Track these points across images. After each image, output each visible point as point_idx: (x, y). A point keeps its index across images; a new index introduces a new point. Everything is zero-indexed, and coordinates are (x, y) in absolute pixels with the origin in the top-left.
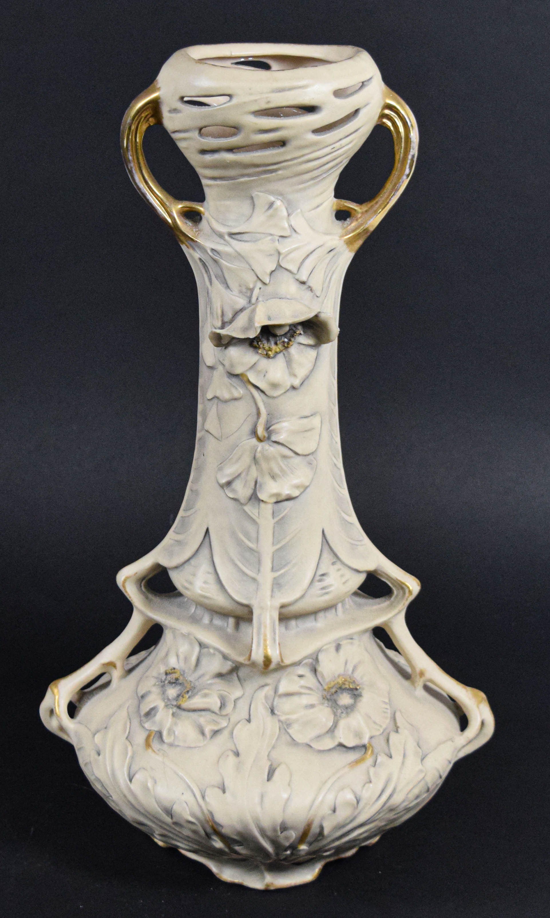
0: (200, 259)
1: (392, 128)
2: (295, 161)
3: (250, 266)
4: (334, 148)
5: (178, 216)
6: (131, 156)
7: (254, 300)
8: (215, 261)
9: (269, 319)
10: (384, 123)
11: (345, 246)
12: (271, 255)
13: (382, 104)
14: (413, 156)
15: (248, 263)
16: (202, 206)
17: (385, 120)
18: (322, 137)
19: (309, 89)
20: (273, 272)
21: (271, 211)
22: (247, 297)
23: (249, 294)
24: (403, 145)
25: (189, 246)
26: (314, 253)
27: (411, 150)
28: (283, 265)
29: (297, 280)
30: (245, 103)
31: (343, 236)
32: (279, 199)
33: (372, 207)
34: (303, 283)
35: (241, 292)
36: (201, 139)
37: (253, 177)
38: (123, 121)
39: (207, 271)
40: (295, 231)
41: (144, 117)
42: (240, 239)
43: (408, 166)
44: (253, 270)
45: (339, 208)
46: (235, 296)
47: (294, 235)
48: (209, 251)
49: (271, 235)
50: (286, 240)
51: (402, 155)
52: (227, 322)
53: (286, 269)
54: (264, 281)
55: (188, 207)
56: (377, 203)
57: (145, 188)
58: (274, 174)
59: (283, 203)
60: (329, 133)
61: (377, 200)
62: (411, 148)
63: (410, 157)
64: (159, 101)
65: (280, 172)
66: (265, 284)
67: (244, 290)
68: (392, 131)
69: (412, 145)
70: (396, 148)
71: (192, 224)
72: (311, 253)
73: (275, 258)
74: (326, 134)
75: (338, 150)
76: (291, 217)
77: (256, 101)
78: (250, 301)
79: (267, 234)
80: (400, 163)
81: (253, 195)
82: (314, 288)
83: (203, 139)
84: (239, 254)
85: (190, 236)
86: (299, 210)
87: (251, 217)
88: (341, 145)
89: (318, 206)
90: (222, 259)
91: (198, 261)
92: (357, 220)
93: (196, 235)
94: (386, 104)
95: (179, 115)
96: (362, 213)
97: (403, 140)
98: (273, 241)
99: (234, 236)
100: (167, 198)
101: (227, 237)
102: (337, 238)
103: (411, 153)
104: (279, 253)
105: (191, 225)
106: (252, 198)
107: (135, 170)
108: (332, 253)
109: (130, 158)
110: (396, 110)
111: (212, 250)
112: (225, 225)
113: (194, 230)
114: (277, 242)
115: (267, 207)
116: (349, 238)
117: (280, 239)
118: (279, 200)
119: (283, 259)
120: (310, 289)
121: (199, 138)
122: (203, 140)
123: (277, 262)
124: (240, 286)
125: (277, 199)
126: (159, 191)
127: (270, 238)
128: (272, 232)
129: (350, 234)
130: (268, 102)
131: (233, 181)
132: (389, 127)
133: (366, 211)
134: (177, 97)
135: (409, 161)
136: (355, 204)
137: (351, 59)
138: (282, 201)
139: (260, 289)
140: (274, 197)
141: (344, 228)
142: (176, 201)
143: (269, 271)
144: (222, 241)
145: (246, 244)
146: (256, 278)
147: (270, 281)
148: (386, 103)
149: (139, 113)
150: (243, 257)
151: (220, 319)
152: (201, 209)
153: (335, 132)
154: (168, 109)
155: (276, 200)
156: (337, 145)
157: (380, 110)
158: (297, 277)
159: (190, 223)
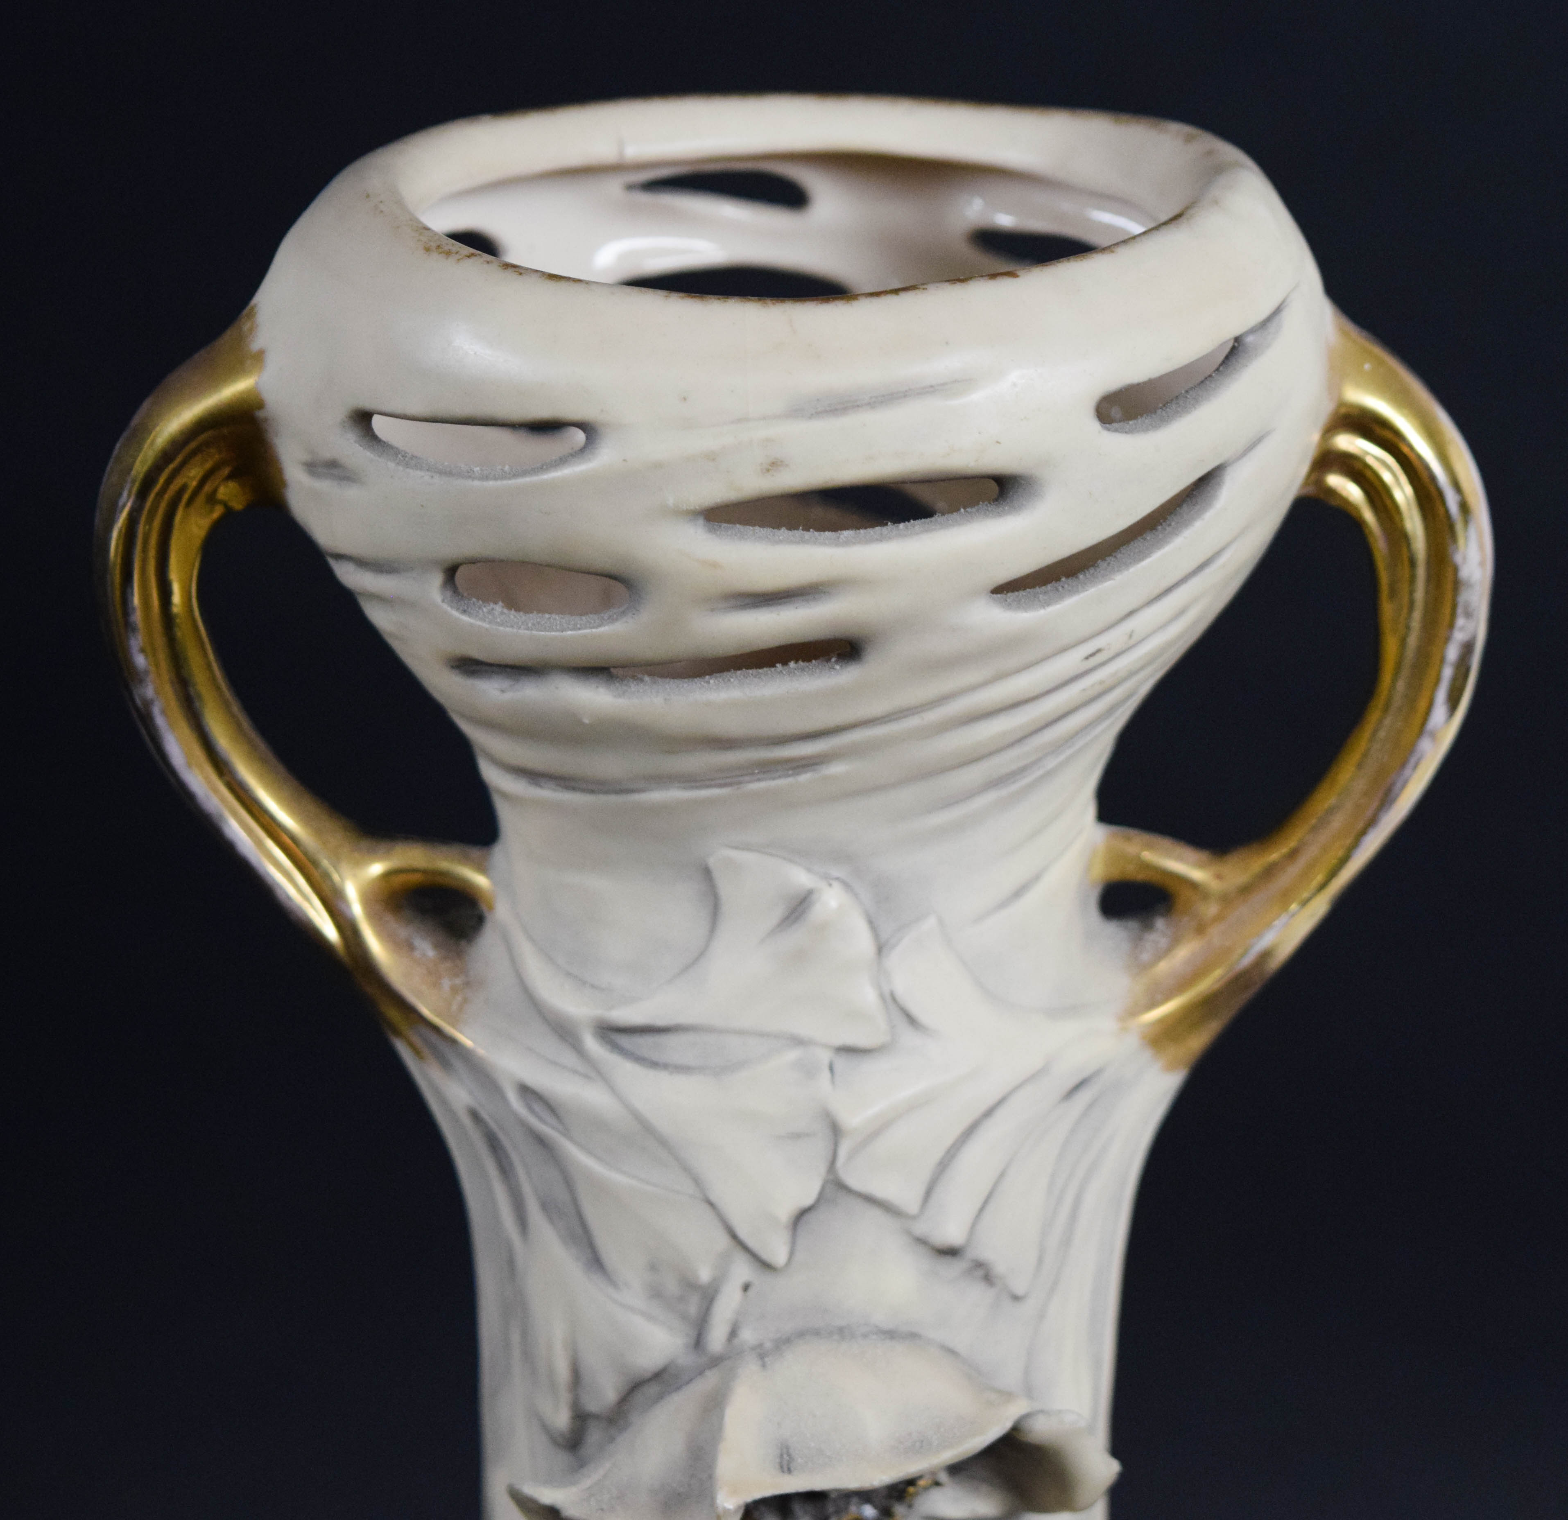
0: (475, 1115)
1: (1368, 516)
2: (913, 722)
3: (697, 1181)
4: (1099, 651)
5: (373, 916)
6: (142, 650)
7: (717, 1338)
8: (541, 1141)
9: (786, 1465)
10: (1332, 492)
11: (1147, 1055)
12: (797, 1136)
13: (1326, 410)
14: (1468, 648)
15: (687, 1169)
16: (482, 869)
17: (1336, 481)
18: (1042, 613)
19: (977, 396)
20: (801, 1216)
21: (796, 937)
22: (684, 1317)
23: (693, 1308)
24: (1420, 594)
25: (426, 1051)
26: (1000, 1115)
27: (1460, 621)
28: (853, 1181)
29: (921, 1242)
30: (658, 466)
31: (1134, 1011)
32: (837, 879)
33: (1269, 872)
34: (950, 1252)
35: (656, 1293)
36: (456, 614)
37: (708, 787)
38: (103, 488)
39: (505, 1170)
40: (912, 1020)
41: (199, 477)
42: (655, 1057)
43: (1441, 695)
44: (711, 1204)
45: (1116, 874)
46: (632, 1309)
47: (908, 1037)
48: (512, 1096)
49: (798, 1041)
50: (869, 1067)
51: (1413, 641)
52: (597, 1417)
53: (870, 1200)
54: (765, 1256)
55: (414, 870)
56: (1293, 854)
57: (216, 791)
58: (805, 778)
59: (856, 895)
60: (1073, 592)
61: (1292, 843)
62: (1460, 610)
63: (1452, 653)
64: (260, 414)
65: (836, 769)
66: (766, 1266)
67: (672, 1287)
68: (1371, 532)
69: (1465, 597)
70: (1387, 609)
71: (436, 946)
72: (989, 1113)
73: (819, 1148)
74: (1061, 598)
75: (1118, 655)
76: (893, 960)
77: (711, 457)
78: (698, 1342)
79: (776, 1036)
80: (1405, 672)
81: (712, 862)
82: (1000, 1267)
83: (464, 612)
84: (647, 1128)
85: (426, 1012)
86: (931, 922)
87: (702, 954)
88: (1131, 636)
89: (1019, 893)
90: (571, 1139)
91: (467, 1121)
92: (1201, 929)
93: (454, 1007)
94: (1343, 410)
95: (352, 492)
96: (1226, 900)
97: (1421, 572)
98: (808, 1071)
99: (624, 1041)
100: (318, 832)
101: (592, 1044)
102: (1107, 1024)
103: (1459, 636)
104: (836, 1131)
105: (431, 953)
106: (707, 873)
107: (163, 712)
108: (1084, 1097)
109: (140, 661)
110: (1388, 435)
111: (526, 1091)
112: (584, 983)
113: (446, 983)
114: (826, 1074)
115: (778, 913)
116: (1161, 1021)
117: (841, 1063)
118: (835, 884)
119: (852, 1156)
120: (980, 1273)
121: (446, 607)
122: (465, 618)
123: (822, 1169)
124: (653, 1267)
125: (828, 879)
126: (280, 800)
127: (793, 1055)
128: (803, 1027)
129: (1167, 998)
130: (774, 465)
131: (613, 799)
132: (1356, 508)
133: (1246, 890)
134: (339, 413)
135: (1448, 673)
136: (1191, 854)
137: (1183, 220)
138: (846, 885)
139: (746, 1288)
140: (809, 870)
141: (1143, 968)
142: (365, 843)
143: (785, 1211)
144: (569, 1058)
145: (681, 1081)
146: (723, 1241)
147: (792, 1254)
148: (1342, 404)
149: (172, 466)
150: (663, 1142)
151: (565, 1397)
152: (480, 880)
153: (1108, 584)
154: (305, 457)
155: (821, 885)
156: (1113, 639)
157: (1315, 437)
158: (920, 1228)
159: (426, 948)
